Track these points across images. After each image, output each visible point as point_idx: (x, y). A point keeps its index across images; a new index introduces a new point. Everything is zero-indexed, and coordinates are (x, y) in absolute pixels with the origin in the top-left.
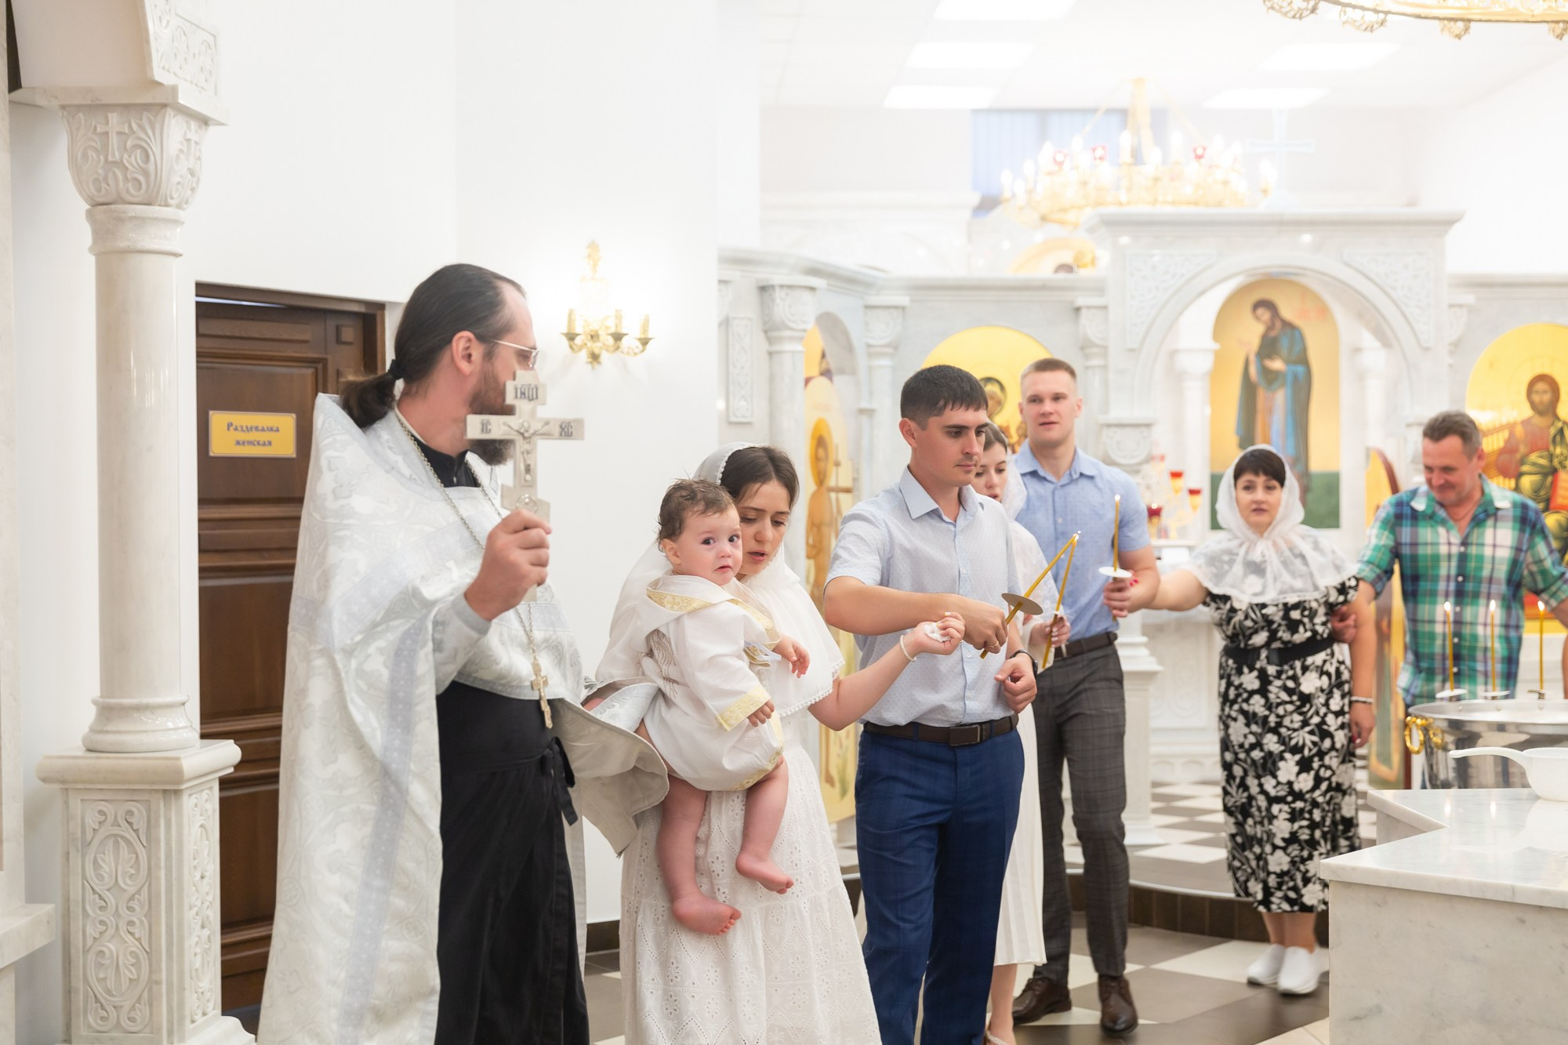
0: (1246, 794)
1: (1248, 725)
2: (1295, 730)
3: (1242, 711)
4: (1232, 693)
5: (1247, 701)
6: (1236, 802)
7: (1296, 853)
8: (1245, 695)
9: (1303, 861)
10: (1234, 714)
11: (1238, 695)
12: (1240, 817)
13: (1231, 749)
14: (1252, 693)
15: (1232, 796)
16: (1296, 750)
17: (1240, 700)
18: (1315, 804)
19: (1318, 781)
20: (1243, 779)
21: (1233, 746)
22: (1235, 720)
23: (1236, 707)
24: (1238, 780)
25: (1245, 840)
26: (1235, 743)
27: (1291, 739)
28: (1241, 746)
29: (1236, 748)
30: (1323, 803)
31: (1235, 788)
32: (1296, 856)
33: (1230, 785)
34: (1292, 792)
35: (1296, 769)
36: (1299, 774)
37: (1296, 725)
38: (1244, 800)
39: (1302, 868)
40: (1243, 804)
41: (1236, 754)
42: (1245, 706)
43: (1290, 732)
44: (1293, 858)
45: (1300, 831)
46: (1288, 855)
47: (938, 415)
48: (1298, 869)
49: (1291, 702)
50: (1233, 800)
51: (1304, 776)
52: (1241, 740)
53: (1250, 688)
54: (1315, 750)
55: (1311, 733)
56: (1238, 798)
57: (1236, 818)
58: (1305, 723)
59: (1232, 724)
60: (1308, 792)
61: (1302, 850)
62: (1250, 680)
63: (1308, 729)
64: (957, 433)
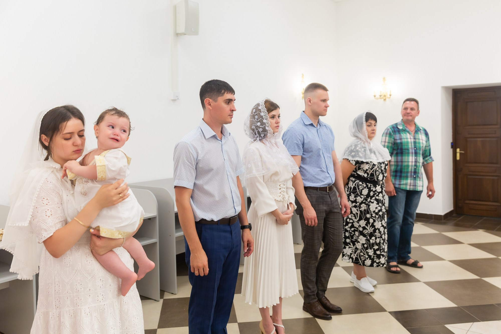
0: (373, 229)
1: (378, 204)
4: (372, 194)
5: (378, 196)
6: (368, 232)
8: (377, 194)
10: (372, 201)
11: (374, 195)
12: (368, 237)
13: (370, 213)
14: (379, 193)
15: (367, 230)
17: (375, 195)
20: (373, 223)
21: (371, 212)
22: (373, 203)
23: (374, 198)
24: (371, 224)
25: (368, 246)
26: (372, 211)
28: (374, 212)
29: (372, 212)
31: (369, 227)
33: (367, 226)
38: (372, 231)
40: (371, 232)
41: (372, 215)
42: (377, 198)
47: (222, 96)
50: (367, 231)
52: (374, 209)
53: (379, 191)
56: (369, 231)
57: (367, 238)
59: (371, 204)
62: (378, 189)
64: (229, 102)
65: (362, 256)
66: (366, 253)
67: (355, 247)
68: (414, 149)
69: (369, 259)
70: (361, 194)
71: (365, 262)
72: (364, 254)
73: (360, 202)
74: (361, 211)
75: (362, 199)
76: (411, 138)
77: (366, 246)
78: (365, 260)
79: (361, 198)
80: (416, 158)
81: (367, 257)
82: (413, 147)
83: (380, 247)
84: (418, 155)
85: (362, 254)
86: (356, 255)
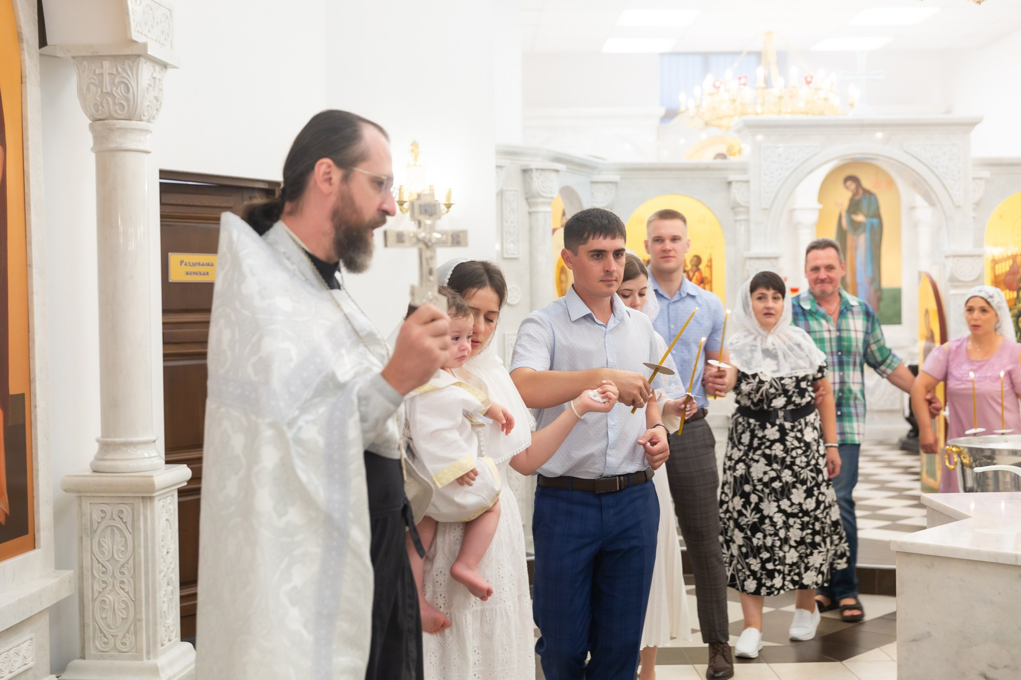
0: (758, 515)
1: (769, 464)
2: (803, 468)
3: (764, 455)
5: (769, 447)
6: (748, 521)
7: (803, 551)
8: (768, 444)
9: (807, 556)
10: (756, 457)
12: (749, 533)
13: (751, 483)
14: (773, 442)
16: (804, 482)
17: (763, 447)
18: (817, 519)
19: (818, 503)
20: (757, 504)
21: (753, 481)
22: (757, 461)
23: (759, 452)
24: (753, 505)
25: (749, 550)
26: (755, 478)
27: (801, 474)
28: (760, 480)
29: (756, 481)
30: (822, 518)
31: (749, 511)
32: (803, 553)
34: (801, 510)
35: (804, 495)
36: (806, 498)
37: (803, 465)
38: (756, 520)
39: (806, 561)
40: (755, 523)
41: (754, 486)
42: (768, 451)
43: (800, 469)
44: (800, 554)
45: (806, 537)
46: (798, 552)
47: (584, 244)
48: (803, 562)
49: (800, 448)
50: (746, 520)
51: (809, 500)
52: (761, 475)
53: (772, 438)
54: (813, 483)
55: (811, 471)
56: (751, 519)
57: (746, 533)
58: (808, 464)
59: (754, 464)
60: (812, 511)
61: (807, 549)
62: (772, 433)
63: (809, 468)
64: (598, 256)
65: (740, 570)
66: (745, 565)
67: (730, 553)
68: (838, 355)
69: (751, 577)
70: (740, 443)
71: (746, 583)
72: (743, 568)
73: (736, 458)
74: (735, 477)
75: (741, 454)
76: (829, 331)
77: (744, 550)
78: (745, 580)
79: (740, 450)
80: (841, 374)
81: (748, 573)
82: (835, 349)
83: (774, 555)
84: (845, 367)
85: (739, 567)
86: (731, 569)
